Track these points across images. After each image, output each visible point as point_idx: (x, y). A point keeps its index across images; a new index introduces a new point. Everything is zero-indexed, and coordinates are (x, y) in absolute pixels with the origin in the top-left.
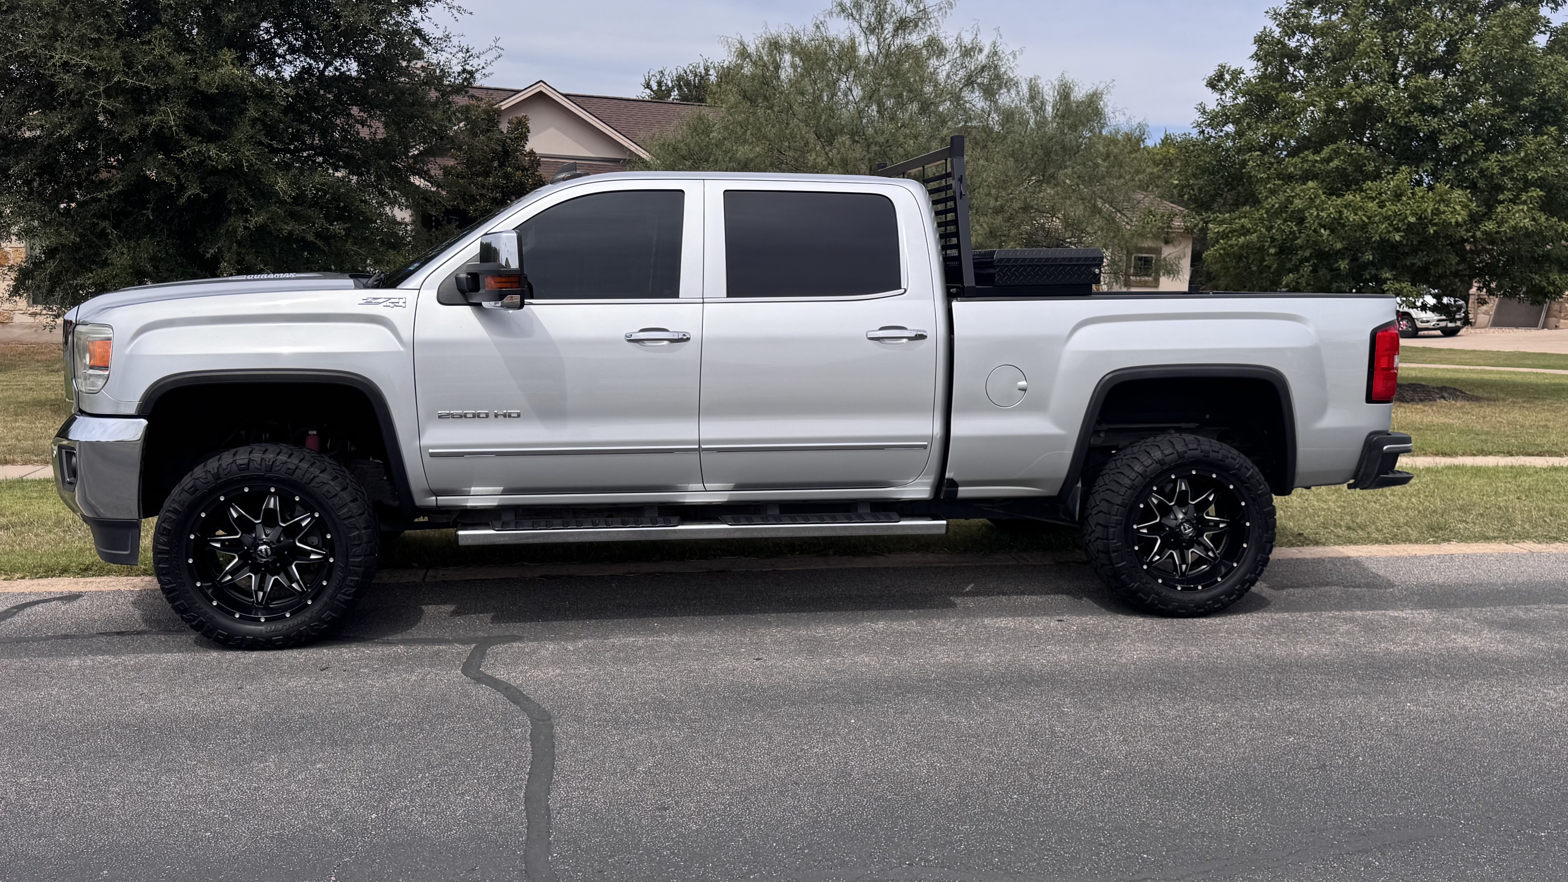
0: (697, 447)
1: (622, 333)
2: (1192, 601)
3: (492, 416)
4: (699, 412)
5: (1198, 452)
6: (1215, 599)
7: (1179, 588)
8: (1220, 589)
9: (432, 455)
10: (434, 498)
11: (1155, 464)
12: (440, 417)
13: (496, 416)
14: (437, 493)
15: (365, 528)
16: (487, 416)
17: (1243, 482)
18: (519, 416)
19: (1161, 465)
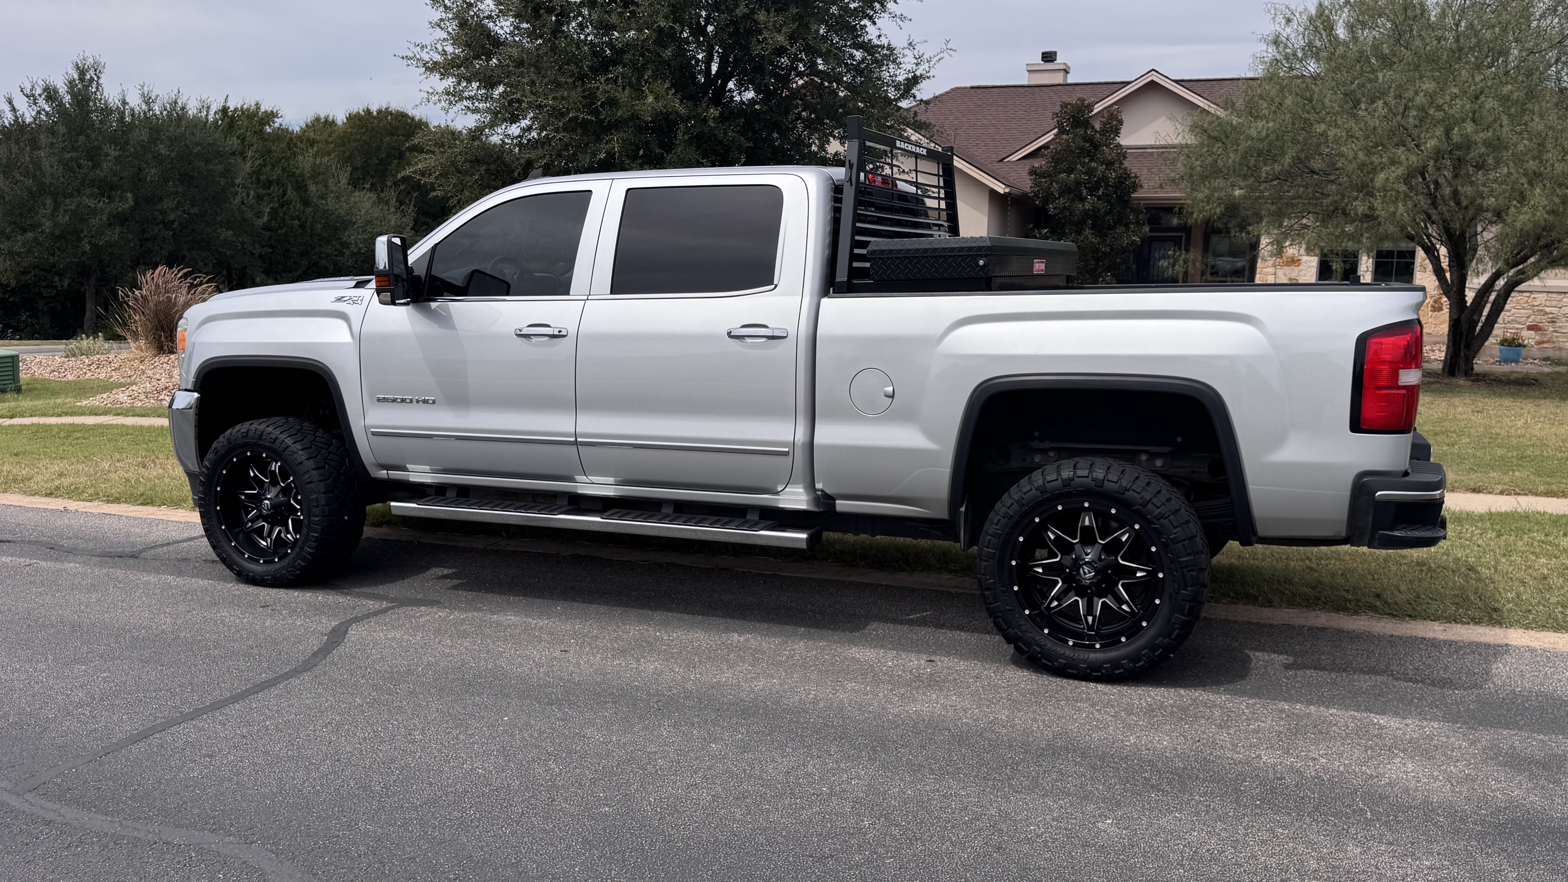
0: (573, 439)
1: (511, 329)
2: (1085, 661)
3: (414, 401)
4: (576, 406)
5: (1089, 480)
6: (1115, 663)
7: (1071, 643)
8: (1122, 651)
9: (374, 434)
10: (385, 472)
11: (1034, 491)
12: (379, 400)
13: (418, 402)
14: (388, 468)
15: (323, 493)
16: (411, 401)
17: (1150, 523)
18: (434, 402)
19: (1042, 493)
